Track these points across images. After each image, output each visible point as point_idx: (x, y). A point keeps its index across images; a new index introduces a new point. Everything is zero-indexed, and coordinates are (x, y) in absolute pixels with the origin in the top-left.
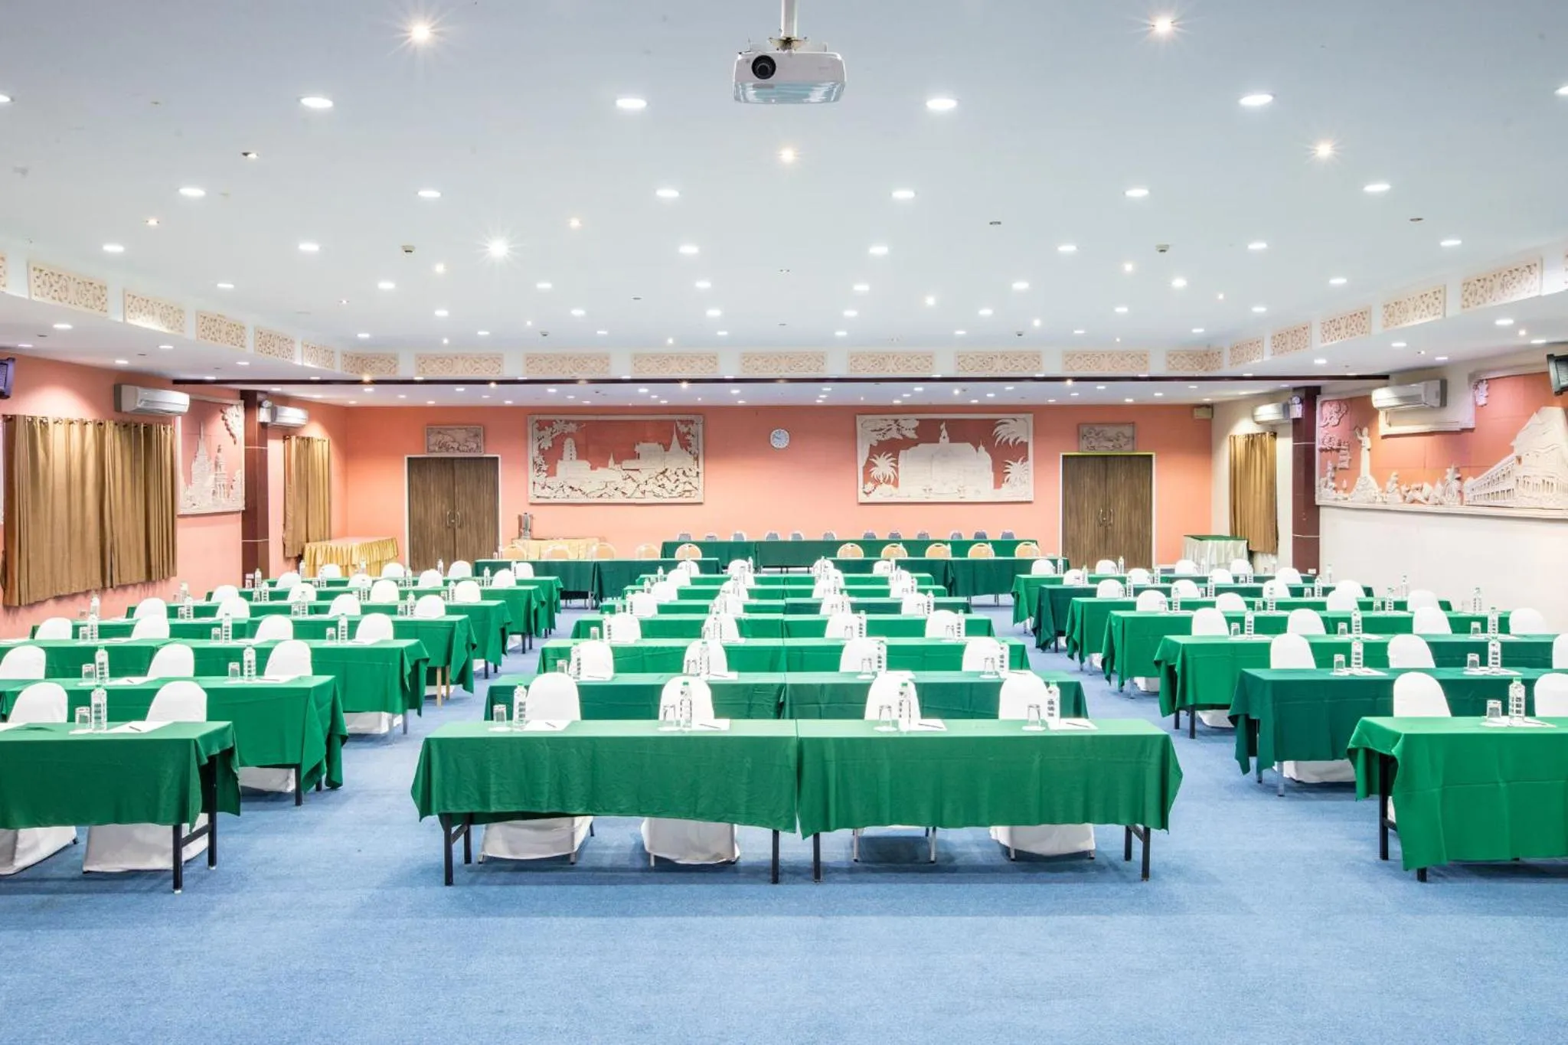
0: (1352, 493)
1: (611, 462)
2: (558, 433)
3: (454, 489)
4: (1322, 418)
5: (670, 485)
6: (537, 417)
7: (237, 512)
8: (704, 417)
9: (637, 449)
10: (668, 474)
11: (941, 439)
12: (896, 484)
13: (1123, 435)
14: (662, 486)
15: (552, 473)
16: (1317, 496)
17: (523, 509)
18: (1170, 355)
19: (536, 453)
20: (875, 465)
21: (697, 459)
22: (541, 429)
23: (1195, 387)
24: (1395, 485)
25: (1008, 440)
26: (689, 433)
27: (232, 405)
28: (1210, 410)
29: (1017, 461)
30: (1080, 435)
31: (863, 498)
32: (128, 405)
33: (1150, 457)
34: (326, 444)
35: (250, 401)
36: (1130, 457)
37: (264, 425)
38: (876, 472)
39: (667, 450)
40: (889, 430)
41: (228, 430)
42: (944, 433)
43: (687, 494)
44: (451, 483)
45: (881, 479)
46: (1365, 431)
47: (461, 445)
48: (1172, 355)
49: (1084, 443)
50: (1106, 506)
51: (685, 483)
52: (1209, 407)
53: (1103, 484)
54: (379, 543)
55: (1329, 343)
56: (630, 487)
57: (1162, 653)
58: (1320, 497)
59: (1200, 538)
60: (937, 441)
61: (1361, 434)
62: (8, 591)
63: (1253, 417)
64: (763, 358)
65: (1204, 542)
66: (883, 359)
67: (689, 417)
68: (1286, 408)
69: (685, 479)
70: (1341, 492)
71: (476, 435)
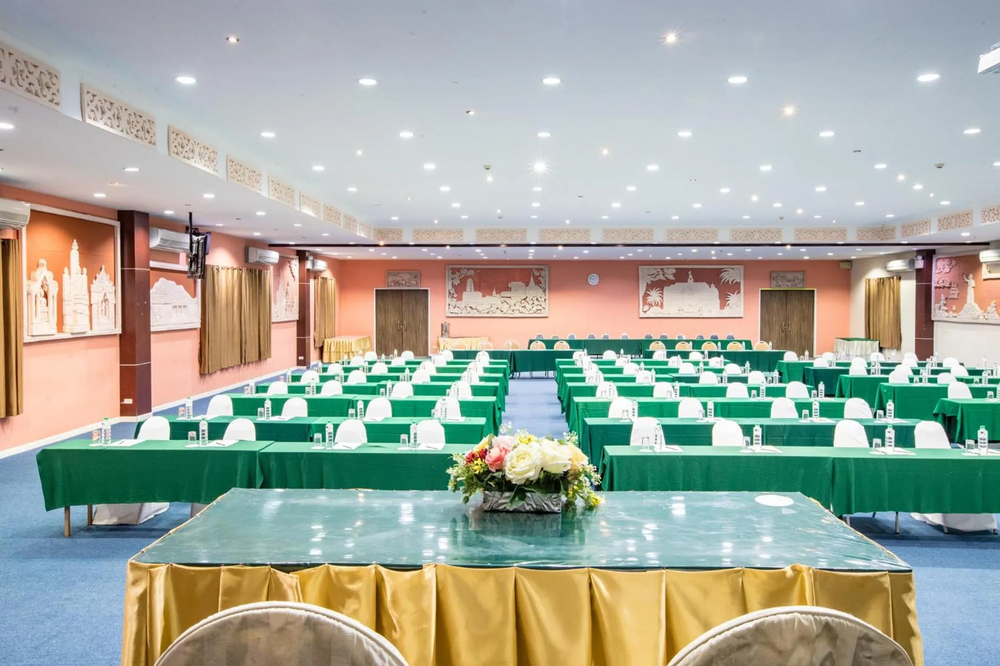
0: (960, 314)
1: (494, 293)
2: (463, 276)
3: (402, 308)
4: (937, 268)
5: (528, 307)
6: (451, 266)
7: (294, 321)
8: (549, 267)
9: (509, 285)
10: (527, 300)
11: (689, 280)
12: (662, 306)
13: (797, 277)
14: (524, 307)
15: (460, 299)
16: (932, 315)
17: (443, 320)
18: (860, 231)
19: (450, 287)
20: (650, 295)
21: (544, 291)
22: (453, 273)
23: (860, 250)
24: (994, 309)
25: (728, 281)
26: (540, 276)
27: (293, 259)
28: (850, 263)
29: (734, 293)
30: (771, 278)
31: (642, 315)
32: (253, 258)
33: (813, 291)
34: (333, 282)
35: (302, 256)
36: (801, 291)
37: (308, 270)
38: (650, 299)
39: (527, 285)
40: (657, 275)
41: (292, 273)
42: (691, 276)
43: (539, 312)
44: (400, 304)
45: (653, 304)
46: (971, 276)
47: (407, 283)
48: (861, 231)
49: (774, 283)
50: (787, 319)
51: (537, 305)
52: (849, 262)
53: (784, 308)
54: (364, 339)
55: (988, 223)
56: (505, 307)
57: (940, 408)
58: (934, 316)
59: (848, 340)
60: (686, 281)
61: (968, 278)
62: (203, 365)
63: (885, 268)
64: (617, 232)
65: (850, 342)
66: (688, 233)
67: (540, 267)
68: (912, 263)
69: (538, 303)
70: (951, 313)
71: (416, 277)
